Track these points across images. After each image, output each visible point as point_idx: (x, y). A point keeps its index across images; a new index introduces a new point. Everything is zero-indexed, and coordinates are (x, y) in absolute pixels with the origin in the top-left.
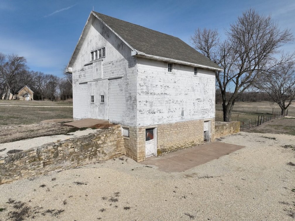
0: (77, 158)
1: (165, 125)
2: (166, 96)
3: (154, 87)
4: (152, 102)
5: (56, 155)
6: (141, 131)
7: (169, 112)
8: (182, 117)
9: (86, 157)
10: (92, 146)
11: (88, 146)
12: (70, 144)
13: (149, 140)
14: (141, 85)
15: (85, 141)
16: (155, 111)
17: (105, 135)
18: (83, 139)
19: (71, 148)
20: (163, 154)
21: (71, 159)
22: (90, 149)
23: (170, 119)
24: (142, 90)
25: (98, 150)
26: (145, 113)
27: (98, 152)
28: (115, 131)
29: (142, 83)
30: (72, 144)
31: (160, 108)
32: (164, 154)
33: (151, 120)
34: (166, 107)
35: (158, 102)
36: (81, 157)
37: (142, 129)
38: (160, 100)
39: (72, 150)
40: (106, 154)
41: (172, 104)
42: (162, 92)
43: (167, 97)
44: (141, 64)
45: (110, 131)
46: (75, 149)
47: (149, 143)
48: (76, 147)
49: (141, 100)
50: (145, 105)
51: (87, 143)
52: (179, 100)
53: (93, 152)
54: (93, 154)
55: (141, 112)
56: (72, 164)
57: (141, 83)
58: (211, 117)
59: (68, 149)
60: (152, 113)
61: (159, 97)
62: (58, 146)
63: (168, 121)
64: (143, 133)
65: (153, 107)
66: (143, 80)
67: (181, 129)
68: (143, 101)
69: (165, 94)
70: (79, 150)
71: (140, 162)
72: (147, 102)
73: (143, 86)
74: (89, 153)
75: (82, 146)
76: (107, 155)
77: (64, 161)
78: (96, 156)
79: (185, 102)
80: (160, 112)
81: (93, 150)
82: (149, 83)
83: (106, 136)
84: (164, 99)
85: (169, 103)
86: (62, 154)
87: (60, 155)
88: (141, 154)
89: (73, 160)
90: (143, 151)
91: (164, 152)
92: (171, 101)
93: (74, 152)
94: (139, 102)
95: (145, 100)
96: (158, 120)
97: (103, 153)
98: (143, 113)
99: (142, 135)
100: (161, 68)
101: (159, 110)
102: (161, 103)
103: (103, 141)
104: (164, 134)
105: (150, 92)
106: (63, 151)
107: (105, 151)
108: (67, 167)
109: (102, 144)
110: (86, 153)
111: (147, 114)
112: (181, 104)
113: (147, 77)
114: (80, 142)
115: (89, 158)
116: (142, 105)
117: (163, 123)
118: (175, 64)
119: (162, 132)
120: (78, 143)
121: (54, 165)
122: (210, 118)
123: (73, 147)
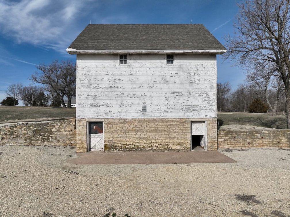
0: (29, 139)
1: (114, 120)
2: (116, 89)
3: (99, 80)
4: (96, 95)
5: (12, 134)
6: (81, 123)
7: (121, 106)
8: (144, 113)
9: (38, 140)
10: (45, 132)
11: (40, 131)
12: (24, 127)
13: (97, 134)
14: (82, 79)
15: (38, 127)
16: (99, 105)
17: (59, 125)
18: (36, 125)
19: (24, 130)
20: (112, 151)
21: (24, 139)
22: (43, 134)
23: (123, 114)
24: (82, 85)
25: (51, 136)
26: (87, 106)
27: (50, 137)
28: (72, 122)
29: (83, 77)
30: (26, 127)
31: (106, 102)
32: (114, 151)
33: (94, 113)
34: (117, 101)
35: (105, 96)
36: (33, 138)
37: (82, 121)
38: (106, 93)
39: (25, 132)
40: (58, 141)
41: (126, 98)
42: (111, 85)
43: (118, 91)
44: (81, 60)
45: (67, 122)
46: (28, 131)
47: (97, 136)
48: (29, 130)
49: (82, 94)
50: (86, 98)
51: (40, 128)
52: (137, 94)
53: (46, 136)
54: (45, 138)
55: (81, 105)
56: (24, 142)
57: (81, 78)
58: (206, 116)
59: (22, 131)
60: (96, 107)
61: (106, 90)
62: (13, 127)
63: (120, 116)
64: (83, 125)
65: (97, 101)
66: (84, 75)
67: (142, 127)
68: (83, 95)
69: (114, 87)
70: (31, 133)
71: (80, 152)
72: (88, 95)
73: (83, 80)
74: (41, 137)
75: (35, 130)
76: (60, 141)
77: (19, 139)
78: (48, 140)
79: (148, 95)
80: (108, 106)
81: (45, 135)
82: (92, 77)
83: (61, 125)
84: (113, 92)
85: (122, 97)
86: (16, 134)
87: (14, 133)
88: (81, 145)
89: (26, 140)
90: (83, 142)
91: (113, 149)
92: (125, 95)
93: (27, 134)
94: (79, 95)
95: (86, 93)
96: (104, 114)
97: (56, 139)
98: (84, 106)
99: (82, 127)
100: (110, 61)
101: (105, 104)
102: (109, 97)
103: (57, 129)
104: (113, 129)
105: (92, 86)
106: (17, 131)
107: (58, 138)
108: (20, 144)
109: (56, 132)
110: (39, 137)
111: (89, 107)
112: (142, 98)
113: (89, 72)
114: (33, 127)
115: (41, 141)
116: (83, 98)
117: (112, 118)
118: (131, 55)
119: (110, 127)
120: (31, 128)
121: (9, 140)
122: (204, 117)
123: (27, 130)
